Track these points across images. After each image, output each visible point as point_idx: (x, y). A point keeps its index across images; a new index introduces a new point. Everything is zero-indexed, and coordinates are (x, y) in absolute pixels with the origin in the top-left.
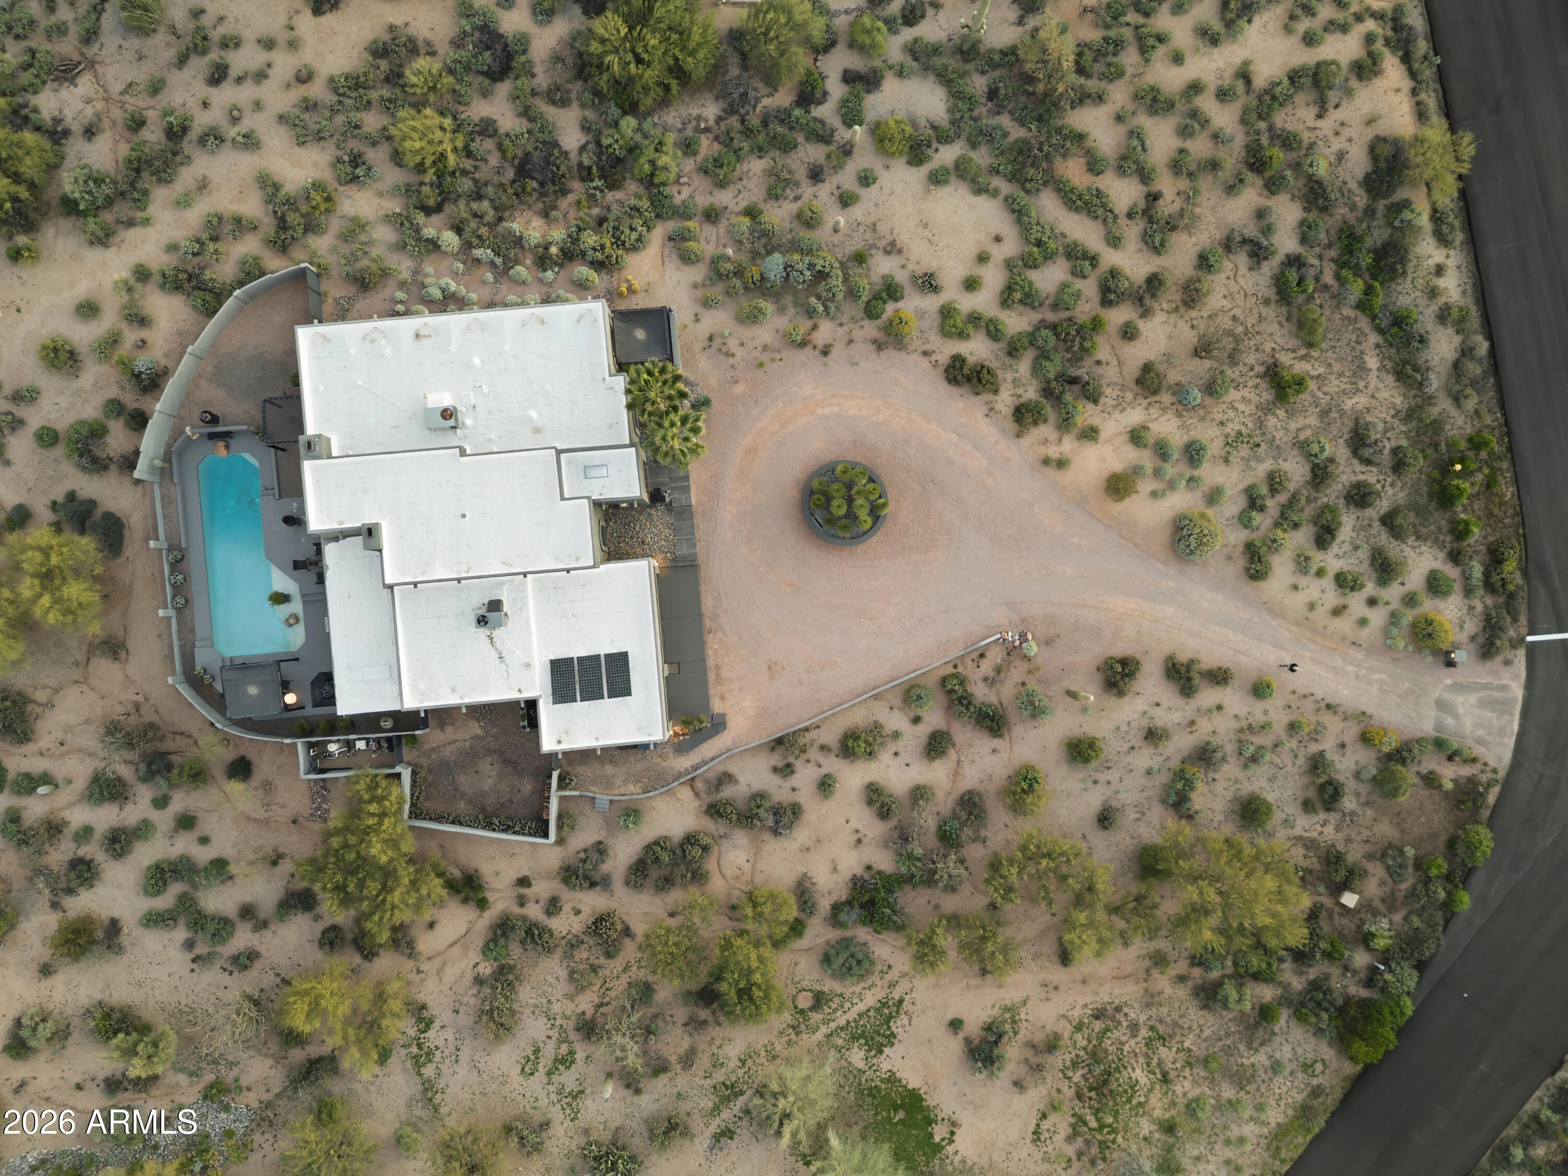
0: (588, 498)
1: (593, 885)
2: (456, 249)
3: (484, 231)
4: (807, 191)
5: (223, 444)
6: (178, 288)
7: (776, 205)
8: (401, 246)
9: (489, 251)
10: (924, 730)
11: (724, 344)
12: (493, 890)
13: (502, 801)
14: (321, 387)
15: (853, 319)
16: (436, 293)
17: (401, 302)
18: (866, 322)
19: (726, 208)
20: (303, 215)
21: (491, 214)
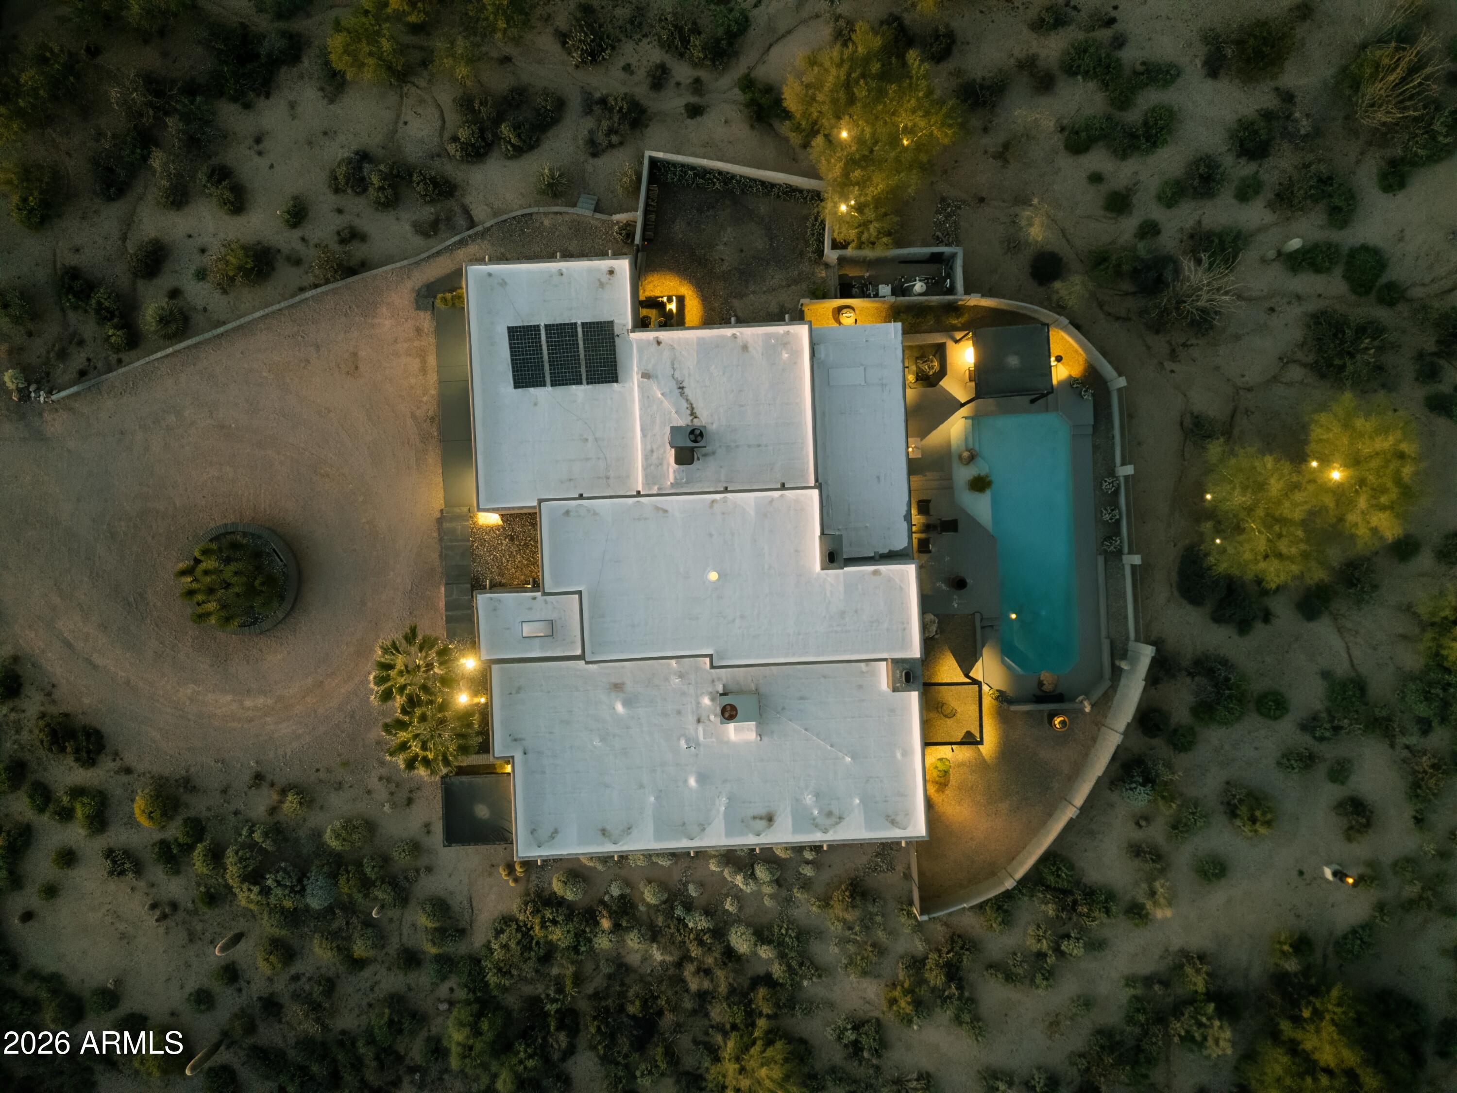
0: (545, 594)
1: (603, 101)
2: (733, 930)
3: (695, 951)
4: (281, 986)
5: (1045, 688)
6: (1090, 894)
7: (323, 971)
8: (803, 935)
9: (691, 925)
10: (166, 281)
11: (392, 794)
12: (734, 102)
13: (711, 212)
14: (899, 755)
15: (222, 820)
16: (761, 872)
17: (808, 862)
18: (205, 814)
19: (389, 969)
20: (926, 982)
21: (688, 971)
